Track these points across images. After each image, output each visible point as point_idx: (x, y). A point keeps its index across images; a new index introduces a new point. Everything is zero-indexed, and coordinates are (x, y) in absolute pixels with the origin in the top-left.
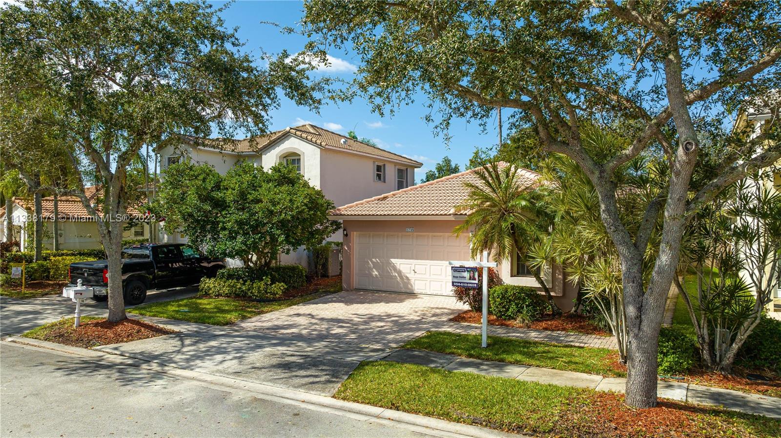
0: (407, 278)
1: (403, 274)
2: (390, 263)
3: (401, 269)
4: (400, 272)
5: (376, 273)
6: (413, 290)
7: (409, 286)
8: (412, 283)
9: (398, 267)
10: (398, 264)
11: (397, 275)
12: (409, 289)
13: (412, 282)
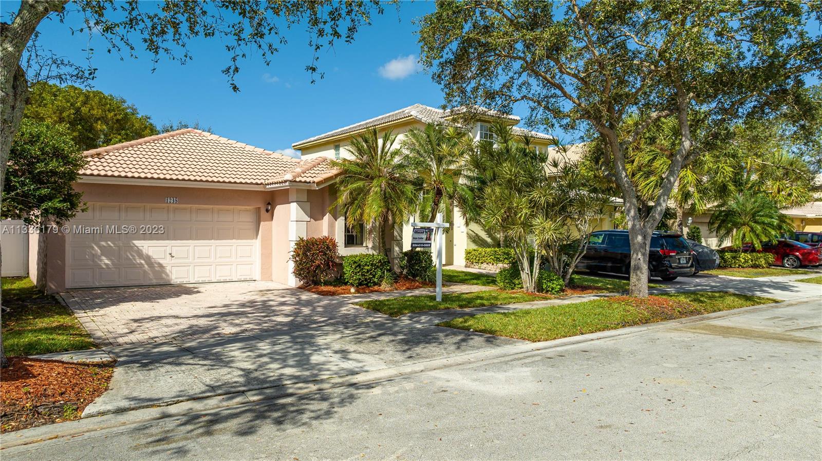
0: (161, 265)
1: (153, 261)
2: (131, 248)
3: (150, 254)
4: (148, 259)
5: (107, 262)
6: (169, 281)
7: (164, 275)
8: (168, 271)
9: (145, 251)
10: (146, 247)
11: (143, 262)
12: (163, 279)
13: (168, 269)
